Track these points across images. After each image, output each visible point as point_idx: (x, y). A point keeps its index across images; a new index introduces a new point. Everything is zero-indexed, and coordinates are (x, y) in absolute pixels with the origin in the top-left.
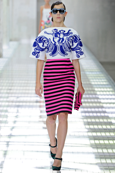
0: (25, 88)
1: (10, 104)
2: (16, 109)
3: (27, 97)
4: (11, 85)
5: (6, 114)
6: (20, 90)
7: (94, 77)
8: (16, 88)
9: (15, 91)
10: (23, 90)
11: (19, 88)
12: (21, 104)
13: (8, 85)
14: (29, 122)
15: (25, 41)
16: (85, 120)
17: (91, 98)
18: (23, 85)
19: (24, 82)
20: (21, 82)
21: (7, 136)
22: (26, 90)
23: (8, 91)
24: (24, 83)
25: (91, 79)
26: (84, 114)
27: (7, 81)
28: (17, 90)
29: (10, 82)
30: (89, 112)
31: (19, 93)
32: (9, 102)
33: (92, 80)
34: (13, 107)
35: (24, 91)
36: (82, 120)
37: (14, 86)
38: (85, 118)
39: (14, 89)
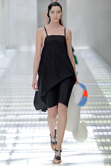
0: (25, 104)
1: (9, 123)
2: (15, 129)
3: (29, 114)
4: (9, 100)
5: (4, 135)
6: (19, 106)
7: (108, 88)
8: (14, 104)
9: (13, 108)
10: (23, 106)
11: (18, 104)
12: (21, 123)
13: (5, 100)
14: (32, 144)
15: (24, 49)
16: (99, 140)
17: (104, 114)
18: (23, 100)
19: (24, 96)
20: (20, 96)
21: (5, 162)
22: (27, 106)
23: (6, 108)
24: (25, 98)
25: (104, 91)
26: (96, 133)
27: (4, 97)
28: (16, 106)
29: (7, 97)
30: (102, 131)
31: (18, 111)
32: (7, 121)
33: (105, 93)
34: (11, 127)
35: (24, 108)
36: (95, 140)
37: (13, 102)
38: (98, 138)
39: (12, 106)
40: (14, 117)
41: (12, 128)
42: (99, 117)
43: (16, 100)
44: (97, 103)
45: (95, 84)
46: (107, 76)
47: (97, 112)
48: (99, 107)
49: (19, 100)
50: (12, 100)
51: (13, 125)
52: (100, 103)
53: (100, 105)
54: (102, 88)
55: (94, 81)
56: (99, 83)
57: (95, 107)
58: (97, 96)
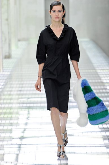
41: (24, 110)
43: (27, 85)
45: (94, 71)
46: (105, 64)
49: (30, 85)
50: (24, 85)
51: (25, 107)
52: (99, 87)
53: (99, 89)
54: (100, 75)
56: (98, 70)
58: (97, 81)
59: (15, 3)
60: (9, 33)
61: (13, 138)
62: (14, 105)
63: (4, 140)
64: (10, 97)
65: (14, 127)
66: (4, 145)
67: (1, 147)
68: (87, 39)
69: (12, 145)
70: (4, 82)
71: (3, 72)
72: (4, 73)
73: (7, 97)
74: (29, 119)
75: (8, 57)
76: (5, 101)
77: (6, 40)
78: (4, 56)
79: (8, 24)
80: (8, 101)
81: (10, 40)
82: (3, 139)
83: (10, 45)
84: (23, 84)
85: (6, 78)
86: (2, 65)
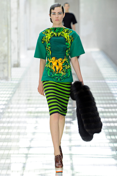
40: (33, 110)
42: (107, 110)
44: (105, 98)
45: (103, 81)
47: (105, 106)
48: (107, 102)
52: (108, 98)
53: (108, 100)
55: (103, 79)
57: (104, 102)
58: (106, 92)
59: (25, 12)
60: (18, 41)
61: (20, 148)
62: (21, 115)
63: (11, 149)
64: (18, 106)
65: (21, 136)
66: (11, 154)
67: (7, 156)
68: (97, 50)
69: (18, 154)
70: (13, 91)
71: (11, 80)
72: (12, 82)
73: (15, 106)
74: (36, 129)
75: (17, 65)
76: (13, 110)
77: (15, 48)
78: (13, 65)
79: (18, 33)
80: (16, 110)
81: (19, 49)
82: (9, 149)
83: (18, 54)
84: (31, 93)
85: (14, 87)
86: (11, 74)
